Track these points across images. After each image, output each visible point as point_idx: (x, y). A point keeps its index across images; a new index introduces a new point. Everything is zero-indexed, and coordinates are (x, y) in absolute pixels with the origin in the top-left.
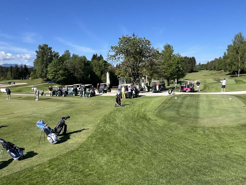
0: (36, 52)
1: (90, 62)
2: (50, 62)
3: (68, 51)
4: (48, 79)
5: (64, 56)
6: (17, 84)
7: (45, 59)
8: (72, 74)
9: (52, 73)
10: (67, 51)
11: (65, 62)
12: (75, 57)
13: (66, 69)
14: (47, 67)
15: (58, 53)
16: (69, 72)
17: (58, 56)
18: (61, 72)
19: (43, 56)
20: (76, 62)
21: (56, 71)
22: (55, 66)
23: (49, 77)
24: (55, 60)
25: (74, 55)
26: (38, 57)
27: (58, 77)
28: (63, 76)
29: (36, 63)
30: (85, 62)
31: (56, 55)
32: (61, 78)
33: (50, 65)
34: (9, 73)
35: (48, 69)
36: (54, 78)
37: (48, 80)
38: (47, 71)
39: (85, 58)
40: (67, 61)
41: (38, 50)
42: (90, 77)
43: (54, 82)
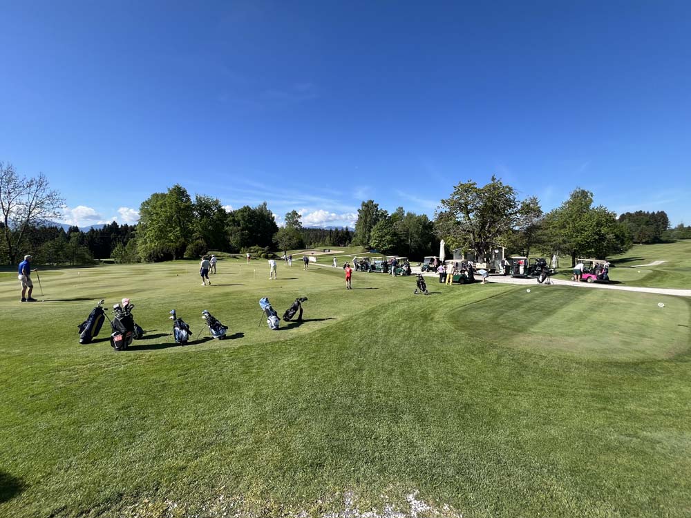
0: (359, 210)
1: (433, 224)
2: (375, 224)
3: (402, 208)
4: (370, 246)
5: (394, 216)
6: (332, 252)
7: (368, 220)
8: (404, 240)
9: (376, 239)
10: (399, 208)
11: (394, 224)
12: (410, 216)
13: (395, 234)
14: (370, 231)
15: (386, 212)
16: (399, 238)
17: (386, 216)
18: (388, 237)
19: (366, 216)
20: (411, 224)
21: (382, 237)
22: (381, 229)
23: (372, 244)
24: (381, 222)
25: (408, 214)
26: (360, 218)
27: (383, 246)
28: (390, 244)
29: (358, 224)
30: (425, 223)
31: (384, 215)
32: (388, 247)
33: (374, 227)
34: (328, 238)
35: (372, 234)
36: (377, 246)
37: (370, 249)
38: (369, 236)
39: (426, 217)
40: (398, 222)
41: (361, 209)
42: (432, 246)
43: (378, 251)
